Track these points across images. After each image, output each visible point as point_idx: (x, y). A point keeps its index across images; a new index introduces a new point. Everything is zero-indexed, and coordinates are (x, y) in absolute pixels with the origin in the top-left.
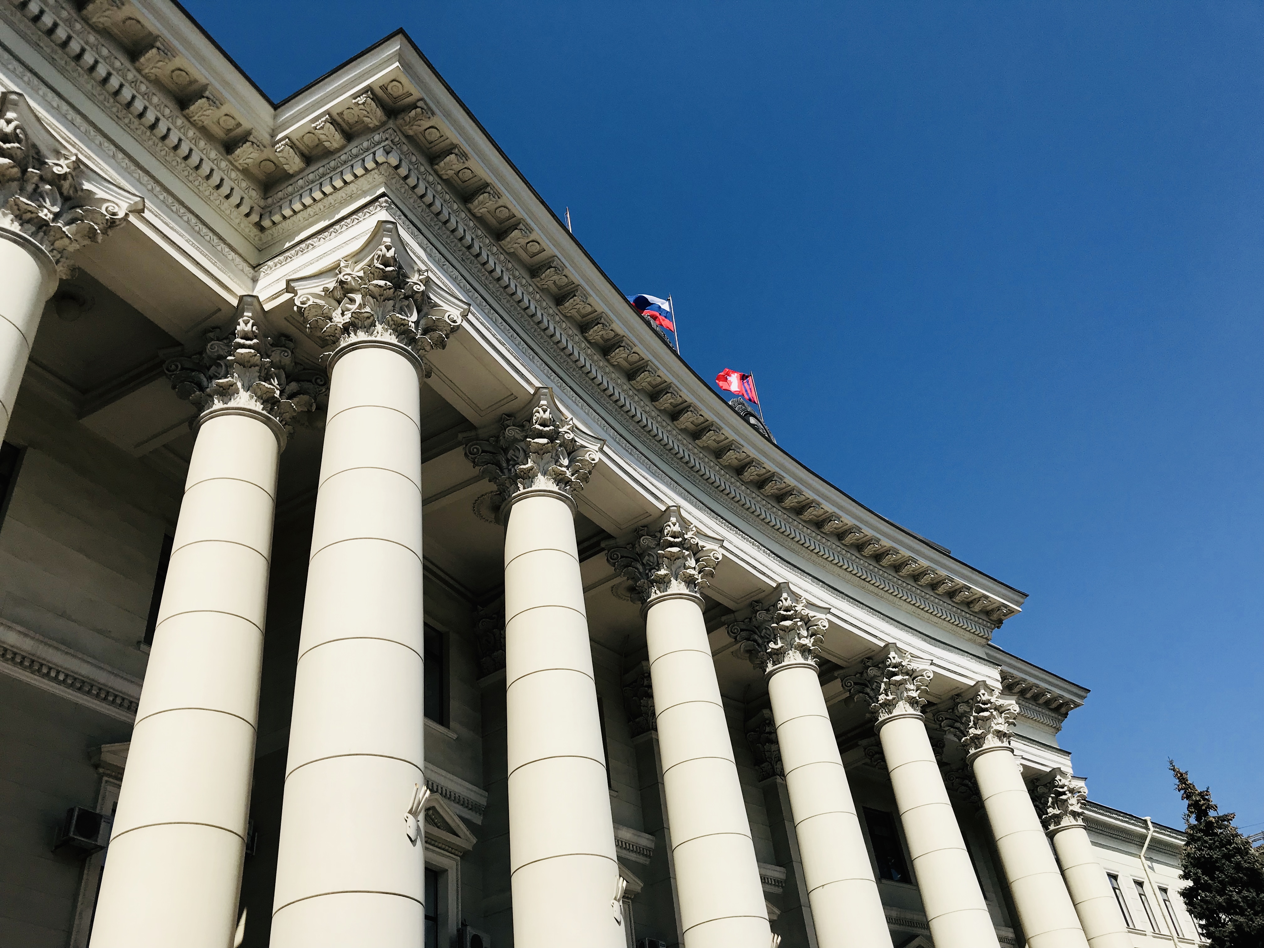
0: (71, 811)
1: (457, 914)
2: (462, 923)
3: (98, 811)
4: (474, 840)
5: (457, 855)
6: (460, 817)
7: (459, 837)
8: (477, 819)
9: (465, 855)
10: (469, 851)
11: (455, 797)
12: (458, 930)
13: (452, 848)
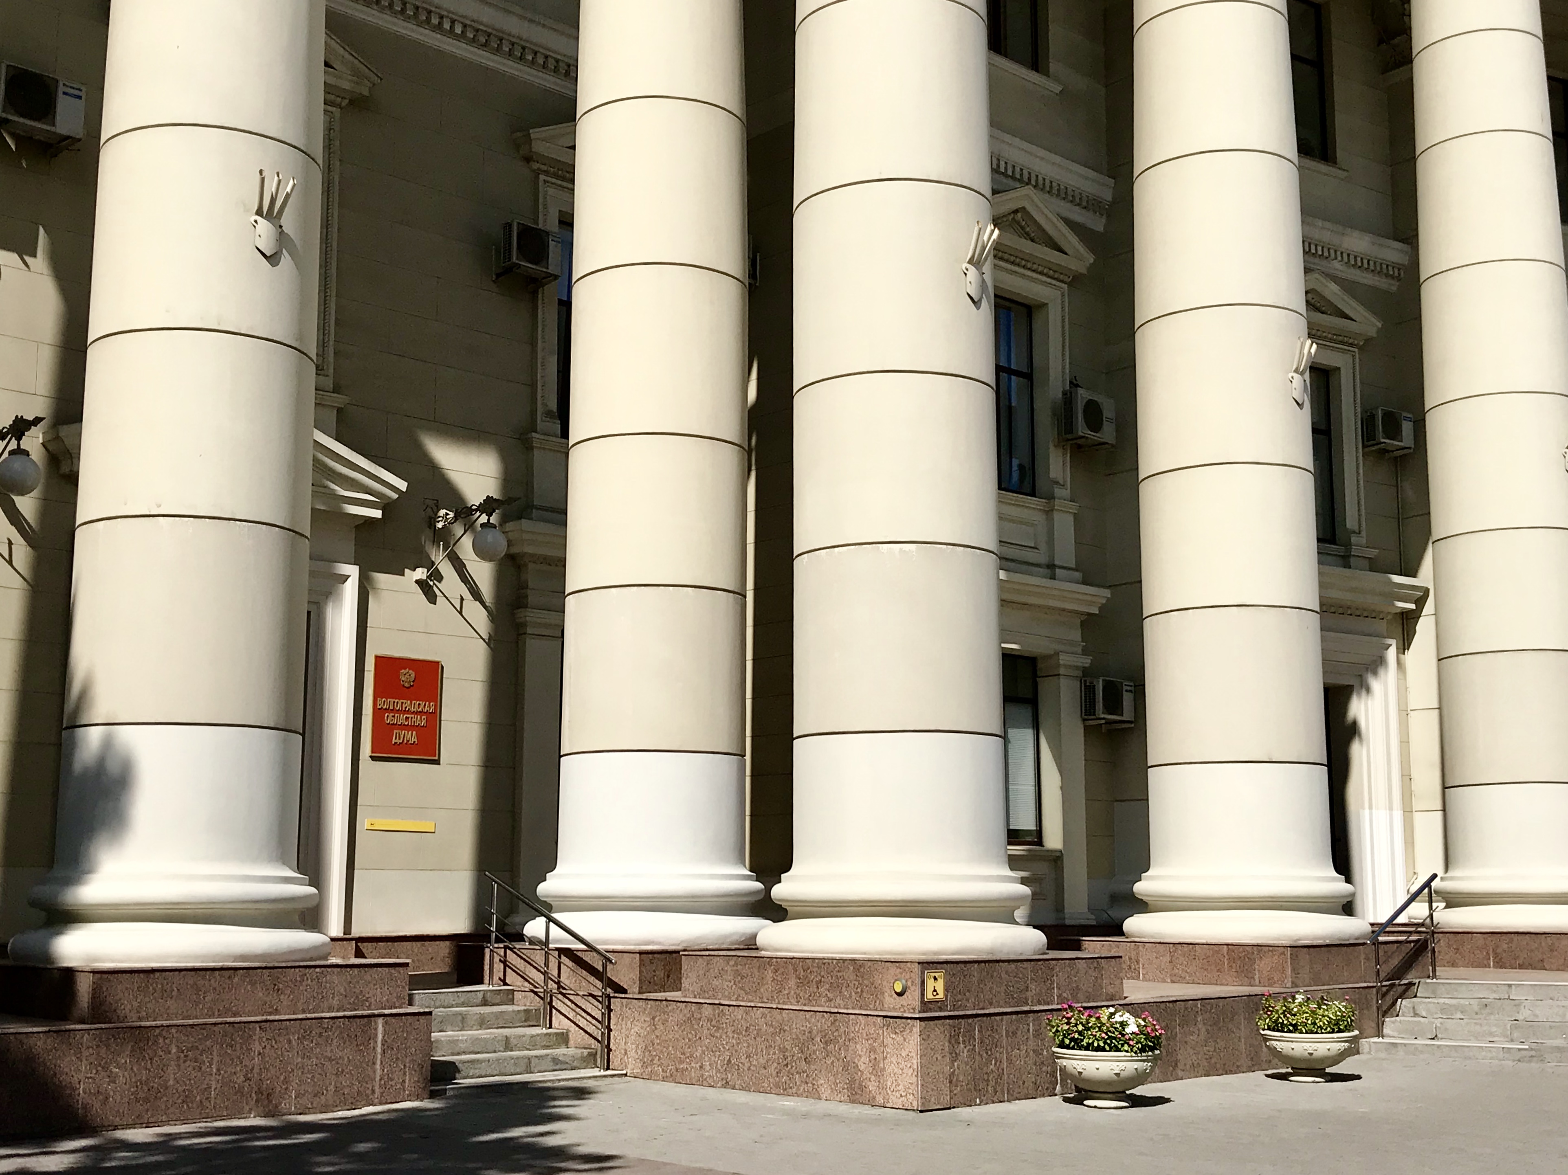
0: (508, 226)
1: (1063, 368)
2: (1071, 382)
3: (540, 226)
4: (1091, 259)
5: (1062, 281)
6: (1068, 222)
7: (1066, 254)
8: (1098, 224)
9: (1075, 281)
10: (1081, 274)
11: (1059, 190)
12: (1064, 393)
13: (1055, 271)
